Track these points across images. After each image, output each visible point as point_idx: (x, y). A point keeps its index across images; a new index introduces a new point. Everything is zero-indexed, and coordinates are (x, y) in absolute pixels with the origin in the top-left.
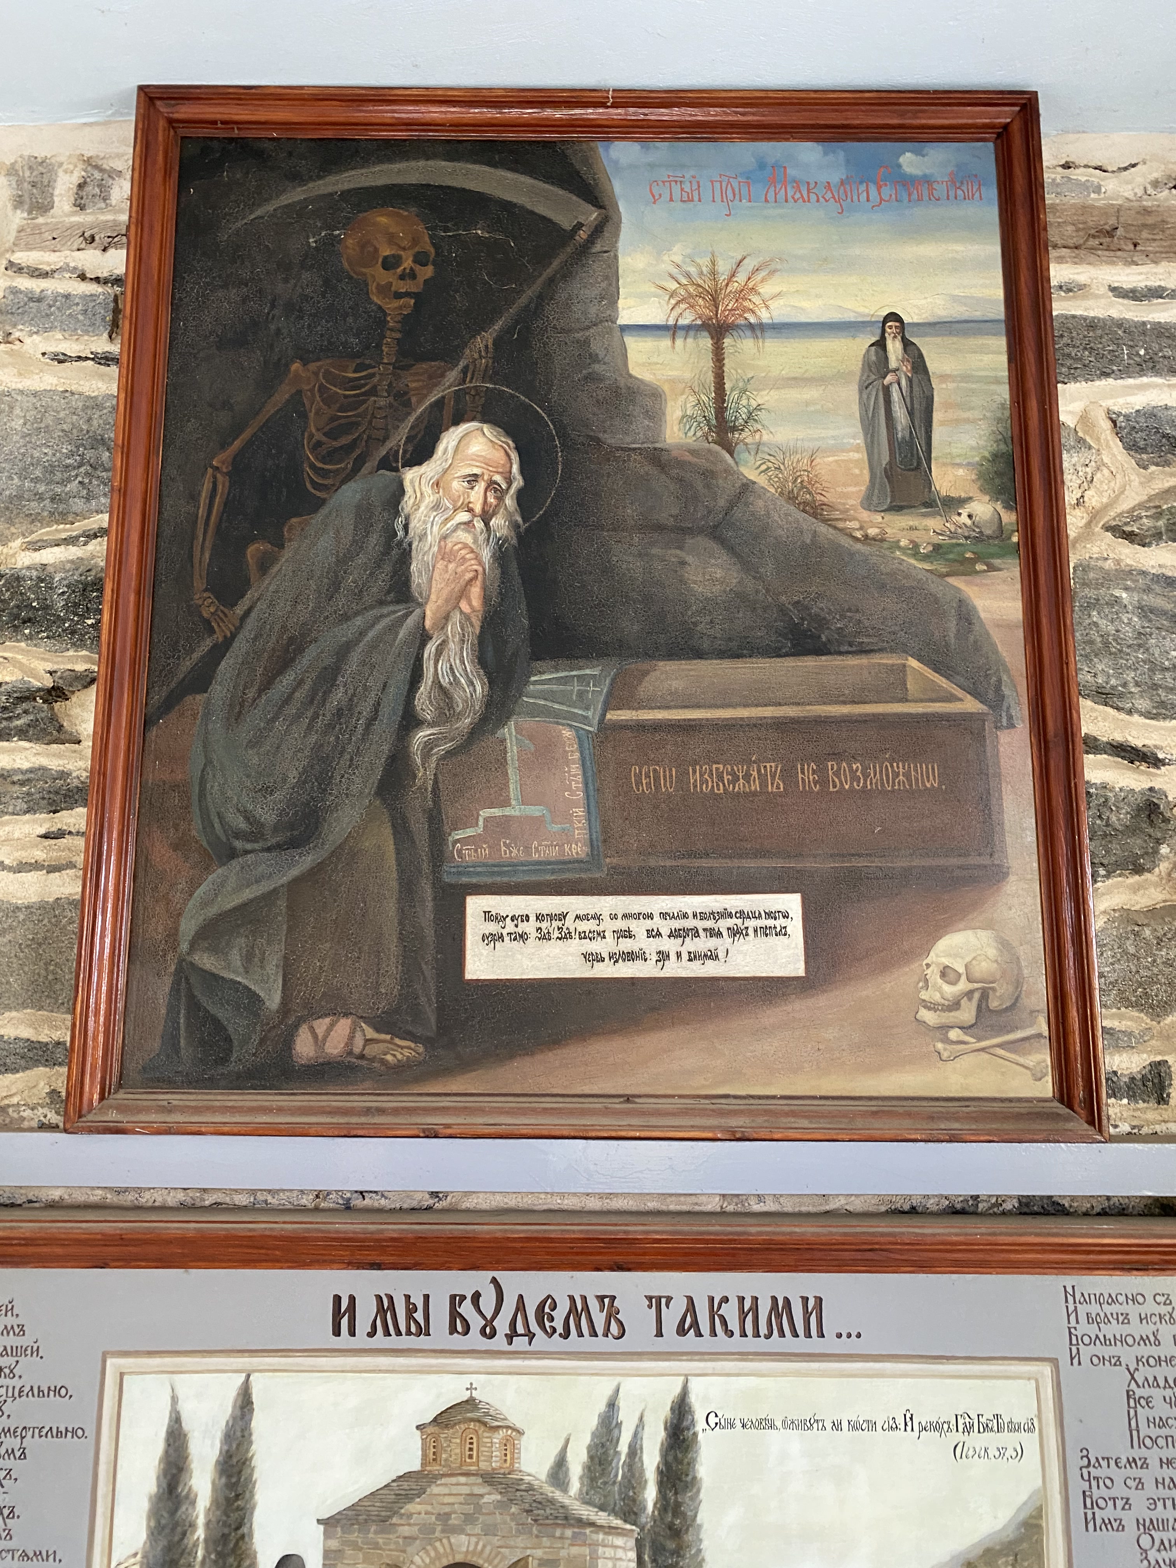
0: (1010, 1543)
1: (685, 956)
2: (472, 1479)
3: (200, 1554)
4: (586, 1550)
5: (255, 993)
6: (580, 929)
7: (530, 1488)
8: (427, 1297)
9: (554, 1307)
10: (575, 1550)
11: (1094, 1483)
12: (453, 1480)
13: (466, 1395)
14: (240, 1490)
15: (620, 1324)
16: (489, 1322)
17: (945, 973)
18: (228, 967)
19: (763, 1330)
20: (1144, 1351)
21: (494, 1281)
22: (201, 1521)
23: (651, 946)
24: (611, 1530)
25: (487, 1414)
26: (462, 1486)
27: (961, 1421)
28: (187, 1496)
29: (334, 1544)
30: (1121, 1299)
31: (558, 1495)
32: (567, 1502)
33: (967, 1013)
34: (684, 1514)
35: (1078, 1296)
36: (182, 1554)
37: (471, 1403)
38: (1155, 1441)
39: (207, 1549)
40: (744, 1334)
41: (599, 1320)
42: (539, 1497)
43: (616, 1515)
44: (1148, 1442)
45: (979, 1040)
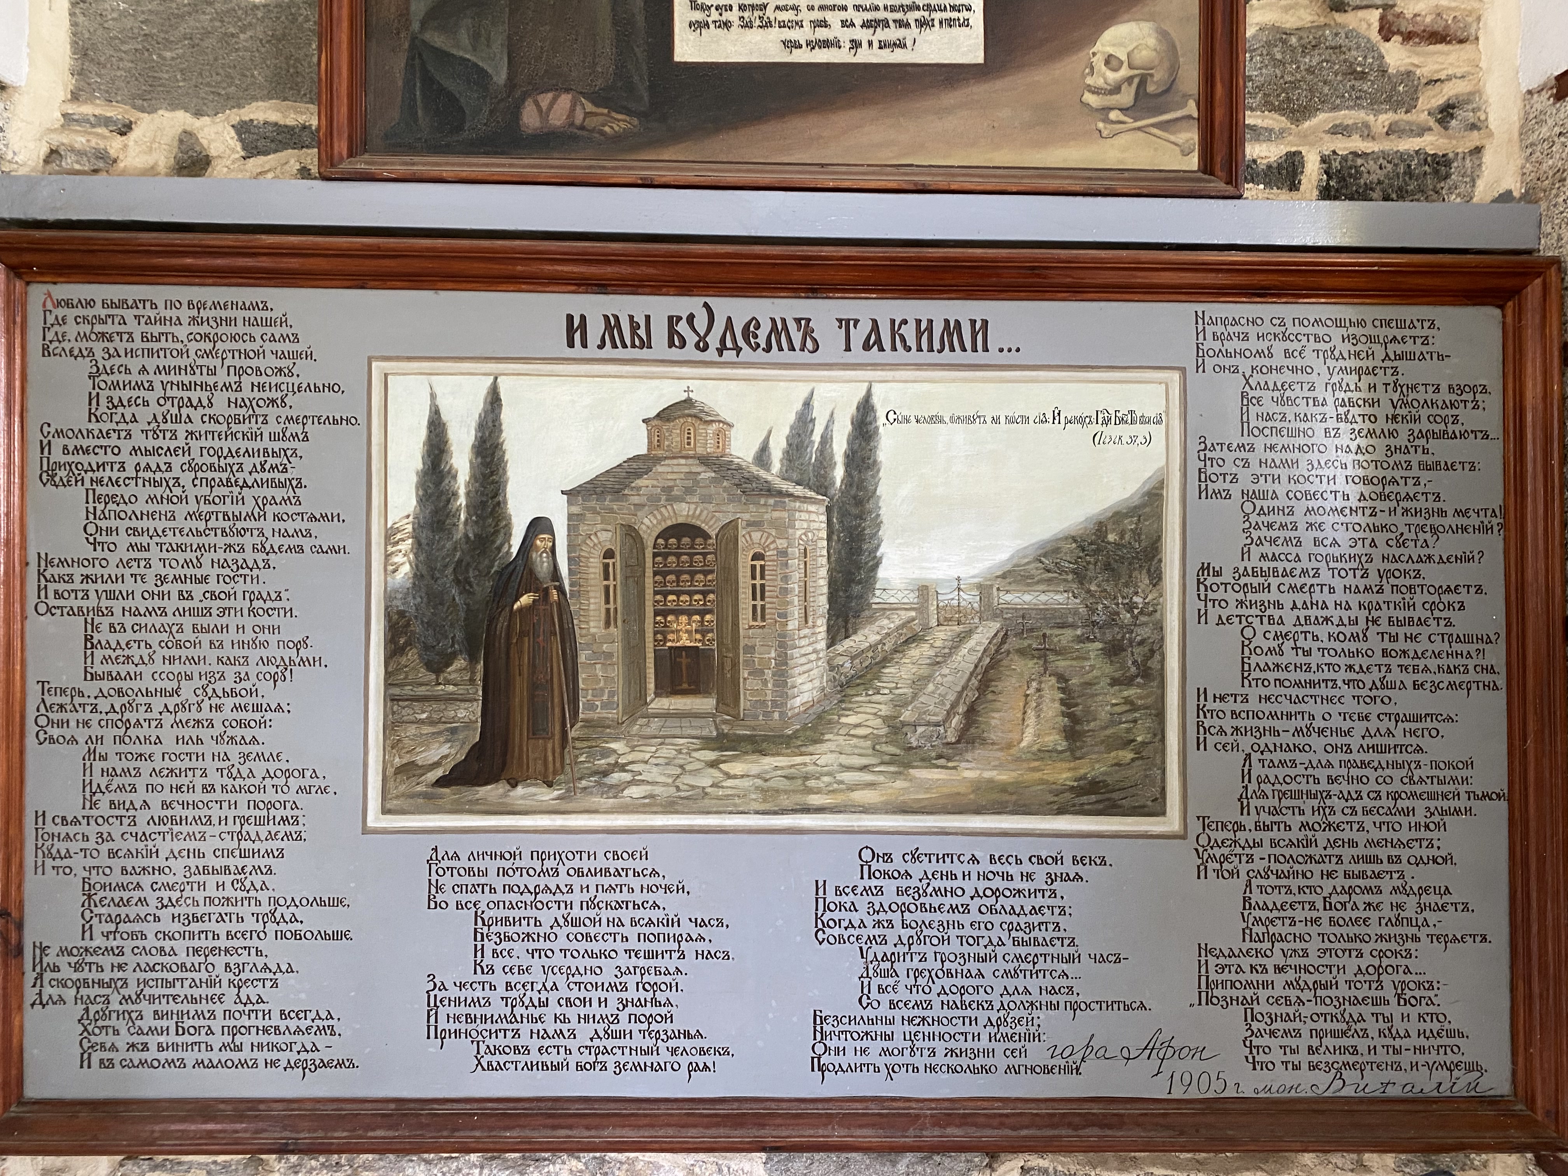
0: (1135, 507)
1: (876, 45)
2: (690, 461)
3: (463, 517)
4: (785, 515)
5: (482, 69)
6: (780, 18)
7: (739, 468)
8: (648, 318)
9: (758, 326)
10: (776, 514)
11: (1209, 463)
12: (675, 461)
13: (684, 396)
14: (494, 468)
15: (815, 341)
16: (702, 339)
17: (1110, 61)
18: (458, 47)
19: (936, 345)
20: (1258, 362)
21: (706, 305)
22: (462, 491)
23: (845, 35)
24: (805, 499)
25: (702, 411)
26: (682, 466)
27: (1100, 416)
28: (449, 472)
29: (576, 510)
30: (1243, 321)
31: (762, 473)
32: (770, 478)
33: (1127, 97)
34: (865, 489)
35: (1207, 319)
36: (448, 516)
37: (688, 402)
38: (1261, 431)
39: (468, 512)
40: (920, 349)
41: (797, 338)
42: (746, 475)
43: (810, 489)
44: (1256, 432)
45: (1136, 120)
